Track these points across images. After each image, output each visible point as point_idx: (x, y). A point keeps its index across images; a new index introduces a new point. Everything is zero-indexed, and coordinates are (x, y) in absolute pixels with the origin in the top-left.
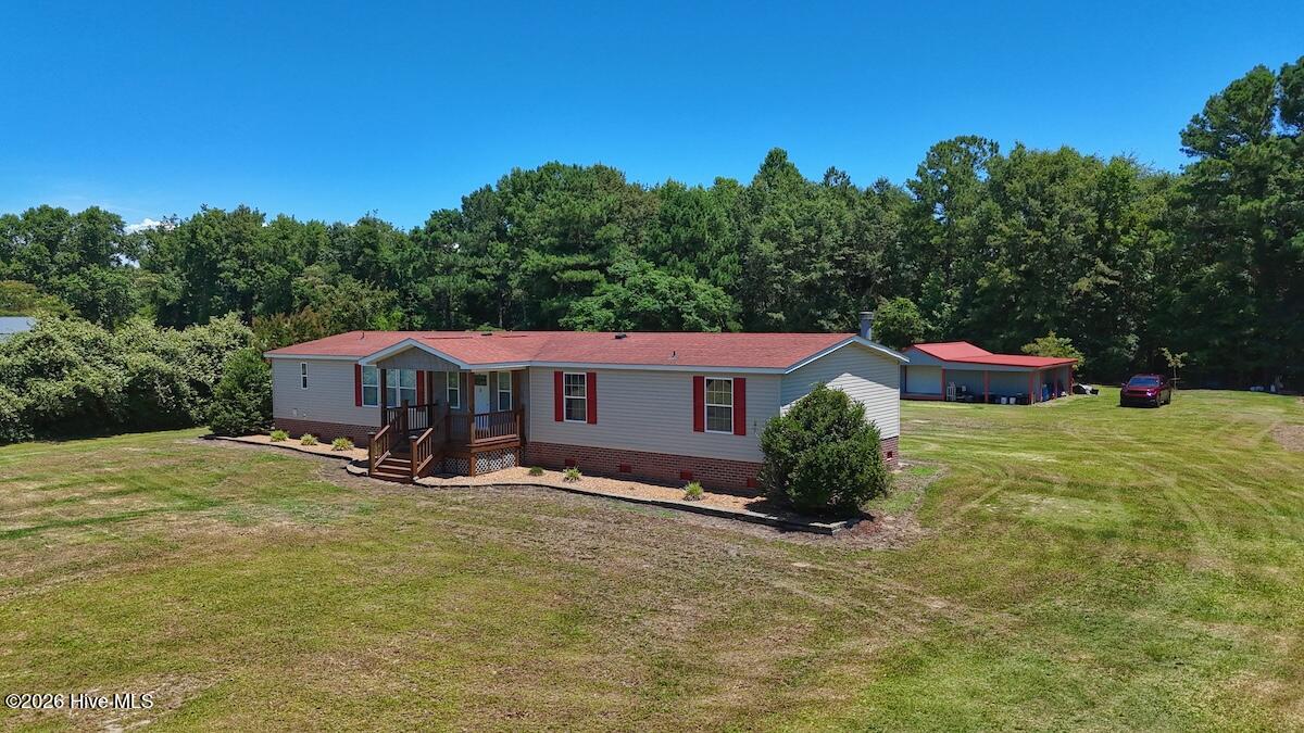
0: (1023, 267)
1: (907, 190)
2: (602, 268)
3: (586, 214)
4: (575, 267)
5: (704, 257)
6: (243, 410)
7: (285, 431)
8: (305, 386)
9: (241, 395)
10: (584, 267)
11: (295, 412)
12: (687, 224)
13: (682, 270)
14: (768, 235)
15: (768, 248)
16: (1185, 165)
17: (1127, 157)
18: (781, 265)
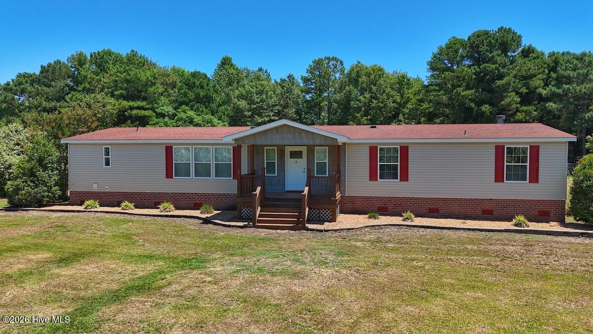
0: (369, 117)
1: (300, 81)
2: (153, 109)
3: (144, 79)
4: (139, 108)
5: (213, 106)
6: (45, 185)
7: (95, 200)
8: (107, 164)
9: (40, 173)
10: (143, 108)
11: (95, 186)
12: (202, 87)
13: (202, 111)
14: (241, 97)
15: (243, 104)
16: (428, 76)
17: (398, 71)
18: (250, 113)
